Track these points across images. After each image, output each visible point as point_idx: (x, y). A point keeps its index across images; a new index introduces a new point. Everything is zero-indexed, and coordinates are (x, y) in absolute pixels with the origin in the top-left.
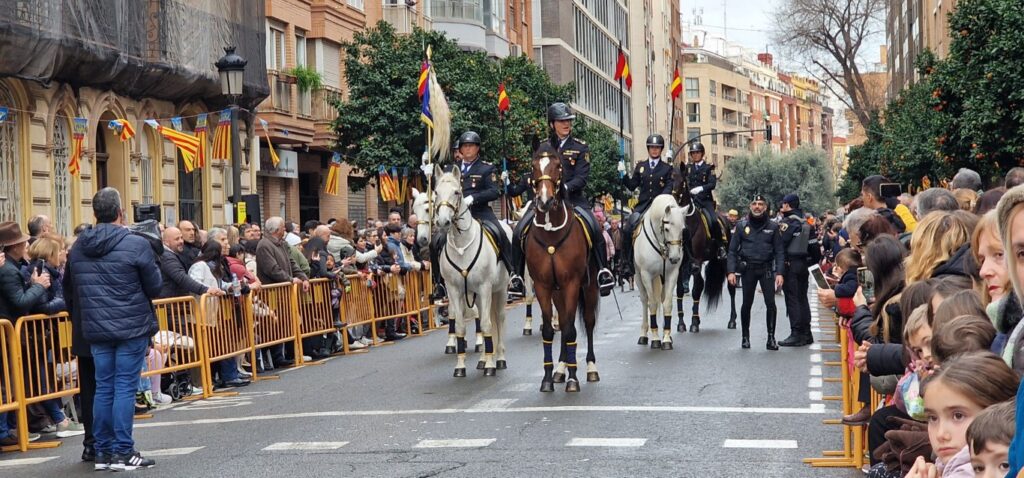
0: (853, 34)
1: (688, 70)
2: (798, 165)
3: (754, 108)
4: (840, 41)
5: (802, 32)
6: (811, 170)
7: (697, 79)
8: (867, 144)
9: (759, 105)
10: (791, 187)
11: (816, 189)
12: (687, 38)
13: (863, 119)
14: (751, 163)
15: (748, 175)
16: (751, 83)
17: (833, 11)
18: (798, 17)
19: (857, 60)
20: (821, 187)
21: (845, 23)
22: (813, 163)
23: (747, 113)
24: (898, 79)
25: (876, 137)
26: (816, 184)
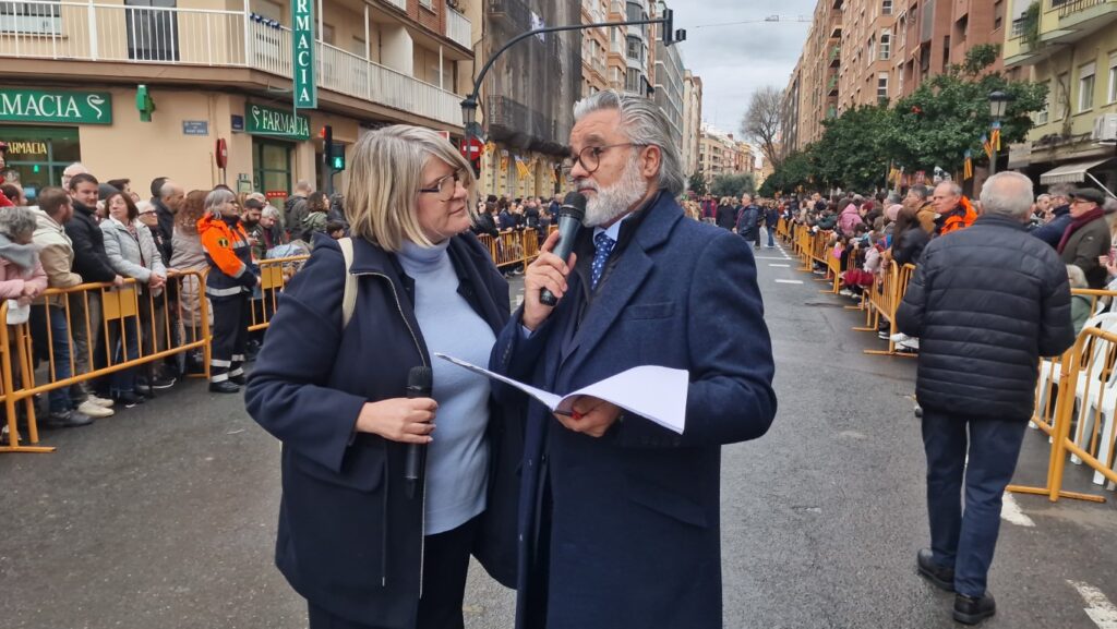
0: (771, 130)
1: (702, 141)
4: (766, 133)
5: (752, 129)
8: (775, 174)
12: (701, 128)
13: (773, 163)
17: (764, 122)
18: (751, 124)
19: (772, 140)
21: (768, 128)
24: (785, 148)
25: (778, 169)
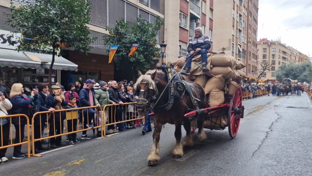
2: (303, 67)
3: (292, 58)
6: (307, 68)
7: (275, 48)
9: (293, 58)
10: (300, 73)
11: (309, 74)
14: (287, 66)
15: (285, 70)
16: (291, 52)
20: (310, 73)
22: (308, 66)
23: (289, 59)
26: (309, 72)
